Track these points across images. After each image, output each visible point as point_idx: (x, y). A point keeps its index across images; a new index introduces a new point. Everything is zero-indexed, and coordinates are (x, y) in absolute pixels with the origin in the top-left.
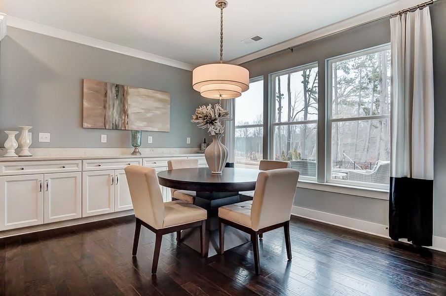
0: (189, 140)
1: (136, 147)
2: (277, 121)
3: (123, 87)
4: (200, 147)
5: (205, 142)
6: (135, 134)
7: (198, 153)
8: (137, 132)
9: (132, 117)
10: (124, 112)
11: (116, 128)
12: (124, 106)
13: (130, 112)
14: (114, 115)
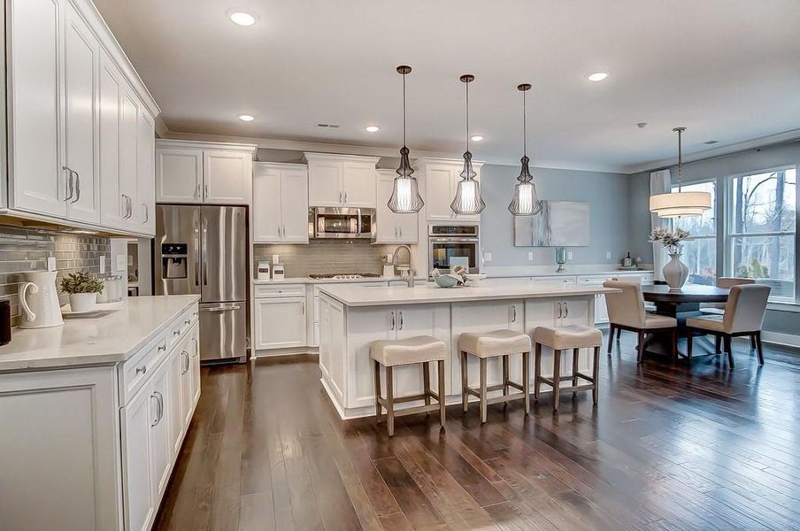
0: (609, 256)
1: (560, 263)
2: (734, 233)
3: (546, 202)
4: (622, 262)
5: (629, 257)
6: (560, 251)
7: (620, 269)
8: (563, 248)
9: (554, 233)
10: (548, 228)
11: (541, 245)
12: (547, 223)
13: (552, 228)
14: (539, 232)
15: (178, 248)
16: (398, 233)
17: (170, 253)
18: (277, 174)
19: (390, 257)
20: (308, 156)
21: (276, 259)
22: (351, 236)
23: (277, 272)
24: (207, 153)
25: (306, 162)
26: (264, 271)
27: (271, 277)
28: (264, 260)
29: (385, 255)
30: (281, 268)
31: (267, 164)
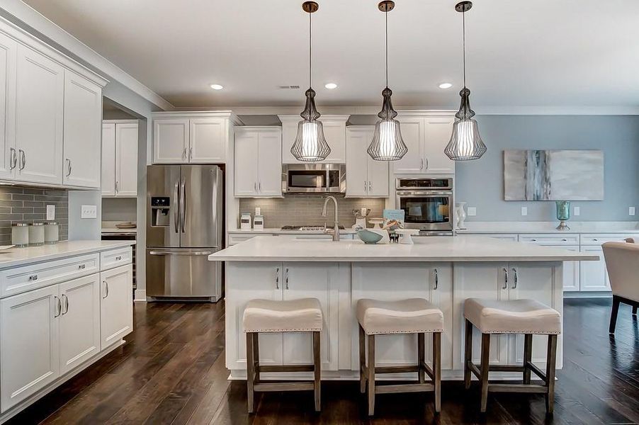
0: (632, 211)
1: (563, 220)
3: (544, 152)
6: (560, 206)
8: (564, 202)
9: (555, 185)
10: (546, 180)
11: (537, 199)
12: (546, 173)
13: (552, 180)
14: (535, 185)
15: (163, 201)
16: (368, 186)
17: (156, 205)
18: (255, 136)
19: (364, 211)
20: (282, 118)
21: (258, 210)
22: (317, 190)
23: (257, 223)
24: (193, 120)
25: (280, 124)
26: (246, 221)
27: (252, 227)
28: (246, 213)
29: (358, 209)
30: (261, 219)
31: (246, 128)
